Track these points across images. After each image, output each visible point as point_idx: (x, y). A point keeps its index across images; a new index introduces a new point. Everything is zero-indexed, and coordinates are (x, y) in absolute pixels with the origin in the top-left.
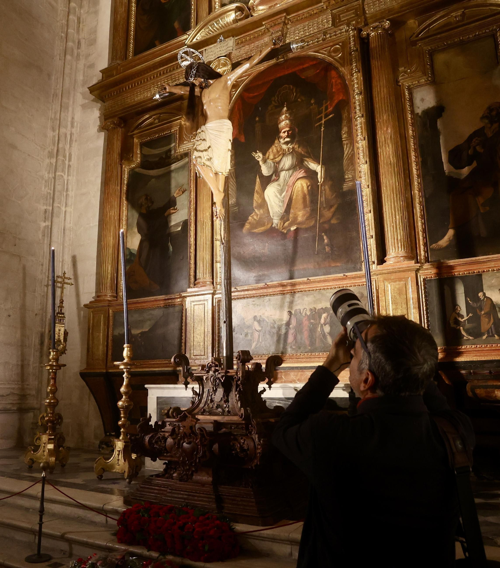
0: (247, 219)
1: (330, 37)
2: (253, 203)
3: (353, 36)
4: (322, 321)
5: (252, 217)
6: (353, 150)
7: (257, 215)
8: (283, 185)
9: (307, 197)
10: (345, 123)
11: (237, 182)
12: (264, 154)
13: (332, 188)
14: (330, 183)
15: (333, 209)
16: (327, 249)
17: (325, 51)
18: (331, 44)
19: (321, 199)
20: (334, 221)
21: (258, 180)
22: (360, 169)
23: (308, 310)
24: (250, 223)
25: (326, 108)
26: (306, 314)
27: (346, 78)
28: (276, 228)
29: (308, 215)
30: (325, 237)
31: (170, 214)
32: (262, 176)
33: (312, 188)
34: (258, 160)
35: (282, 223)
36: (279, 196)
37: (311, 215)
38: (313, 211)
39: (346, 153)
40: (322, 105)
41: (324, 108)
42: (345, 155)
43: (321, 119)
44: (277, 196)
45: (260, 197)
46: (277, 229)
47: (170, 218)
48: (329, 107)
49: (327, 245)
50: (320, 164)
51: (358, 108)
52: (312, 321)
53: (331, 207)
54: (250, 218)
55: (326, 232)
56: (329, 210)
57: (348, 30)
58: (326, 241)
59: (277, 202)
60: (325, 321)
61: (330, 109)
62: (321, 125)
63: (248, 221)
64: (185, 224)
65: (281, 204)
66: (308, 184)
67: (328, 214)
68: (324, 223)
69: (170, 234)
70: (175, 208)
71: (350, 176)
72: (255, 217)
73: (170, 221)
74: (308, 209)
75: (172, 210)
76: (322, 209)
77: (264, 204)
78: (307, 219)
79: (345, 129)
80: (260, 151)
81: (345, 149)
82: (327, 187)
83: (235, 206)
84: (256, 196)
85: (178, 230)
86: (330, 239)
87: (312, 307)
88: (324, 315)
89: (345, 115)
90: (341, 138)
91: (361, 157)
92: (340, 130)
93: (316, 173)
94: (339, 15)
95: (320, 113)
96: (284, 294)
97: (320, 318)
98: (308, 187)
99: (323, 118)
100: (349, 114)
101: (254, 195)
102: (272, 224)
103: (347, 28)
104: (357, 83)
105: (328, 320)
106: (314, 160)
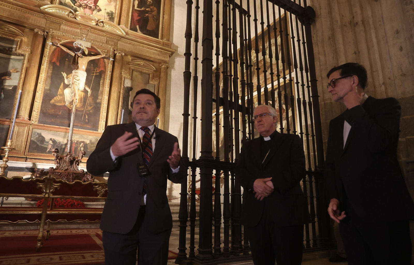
0: (54, 98)
1: (104, 46)
2: (57, 93)
3: (112, 51)
4: (81, 146)
5: (56, 98)
6: (103, 89)
7: (59, 98)
8: (73, 91)
9: (83, 99)
10: (102, 79)
11: (51, 81)
12: (67, 75)
13: (93, 99)
14: (93, 97)
15: (92, 107)
16: (87, 120)
17: (101, 50)
18: (104, 49)
19: (88, 102)
20: (91, 111)
21: (62, 84)
22: (104, 97)
23: (76, 141)
24: (54, 100)
25: (97, 70)
26: (75, 142)
27: (106, 63)
28: (67, 106)
29: (81, 106)
30: (86, 116)
31: (5, 79)
32: (64, 83)
33: (85, 96)
34: (64, 76)
35: (70, 105)
36: (71, 94)
37: (83, 106)
39: (100, 89)
40: (95, 69)
41: (96, 70)
42: (100, 90)
43: (94, 73)
44: (70, 94)
45: (62, 91)
46: (67, 107)
48: (98, 70)
49: (87, 119)
50: (90, 89)
51: (108, 76)
52: (77, 145)
53: (91, 106)
54: (55, 98)
55: (87, 114)
56: (90, 107)
57: (111, 48)
58: (87, 117)
59: (69, 96)
60: (82, 146)
61: (98, 71)
62: (93, 75)
63: (54, 99)
65: (71, 98)
66: (84, 94)
67: (89, 108)
68: (87, 111)
69: (3, 89)
70: (10, 77)
71: (100, 98)
72: (58, 98)
73: (5, 83)
74: (82, 104)
75: (7, 77)
76: (87, 106)
77: (63, 95)
78: (81, 107)
79: (102, 81)
80: (66, 73)
81: (100, 88)
82: (91, 99)
83: (48, 90)
84: (60, 90)
85: (9, 88)
86: (88, 117)
87: (78, 140)
88: (82, 144)
89: (103, 76)
90: (99, 83)
91: (106, 93)
92: (100, 80)
93: (88, 92)
94: (109, 41)
95: (94, 71)
97: (80, 144)
98: (83, 96)
99: (95, 73)
100: (104, 77)
101: (59, 89)
102: (65, 104)
103: (111, 47)
104: (110, 68)
105: (83, 146)
106: (88, 87)
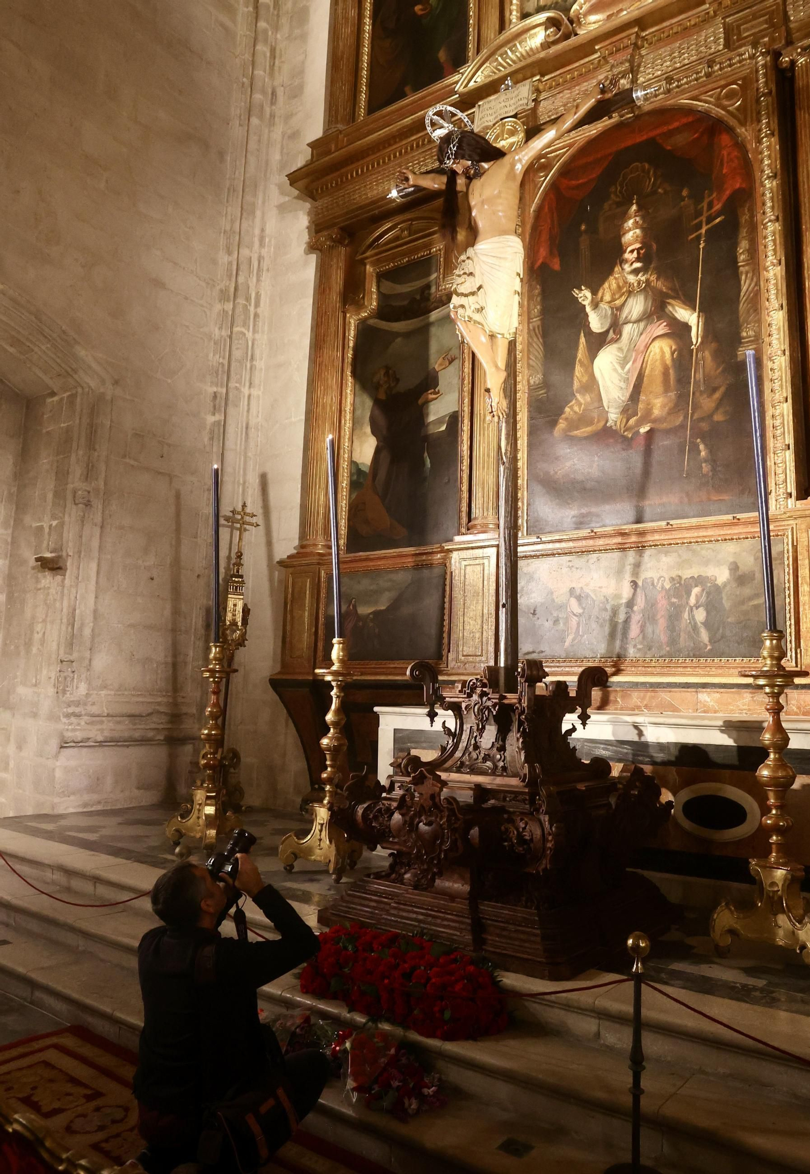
0: (562, 412)
1: (721, 69)
2: (572, 383)
3: (765, 66)
4: (692, 600)
5: (571, 408)
6: (758, 285)
7: (580, 404)
8: (628, 350)
9: (671, 371)
10: (743, 232)
11: (545, 345)
12: (594, 292)
13: (717, 355)
14: (714, 345)
15: (717, 395)
16: (706, 468)
17: (711, 96)
18: (723, 82)
19: (697, 376)
20: (719, 417)
21: (582, 340)
22: (769, 319)
23: (667, 580)
24: (566, 419)
25: (710, 206)
26: (663, 587)
28: (614, 428)
29: (671, 405)
30: (702, 447)
31: (427, 402)
32: (589, 333)
33: (680, 355)
34: (584, 303)
35: (624, 420)
36: (620, 370)
37: (676, 405)
38: (682, 398)
39: (744, 289)
40: (702, 199)
41: (705, 205)
42: (742, 294)
43: (699, 226)
44: (615, 370)
45: (586, 371)
46: (616, 431)
47: (427, 408)
48: (715, 202)
49: (706, 461)
50: (695, 310)
51: (769, 204)
52: (674, 600)
53: (714, 390)
54: (567, 409)
55: (703, 437)
56: (710, 395)
57: (754, 55)
58: (703, 454)
59: (616, 381)
60: (697, 601)
61: (717, 207)
62: (698, 238)
63: (563, 416)
64: (454, 420)
65: (623, 385)
66: (674, 348)
67: (708, 403)
68: (701, 419)
69: (426, 438)
70: (437, 390)
71: (751, 333)
72: (576, 408)
73: (427, 414)
74: (672, 395)
75: (431, 394)
76: (697, 394)
77: (592, 385)
78: (670, 413)
79: (744, 245)
80: (587, 287)
81: (742, 282)
82: (707, 354)
83: (541, 388)
84: (578, 370)
85: (440, 430)
86: (711, 450)
87: (674, 574)
88: (696, 591)
89: (744, 218)
90: (735, 261)
91: (773, 297)
92: (735, 245)
93: (688, 328)
94: (738, 27)
95: (699, 214)
96: (624, 549)
97: (689, 594)
98: (672, 354)
99: (704, 224)
100: (752, 216)
101: (574, 368)
102: (607, 421)
103: (752, 51)
104: (770, 157)
105: (703, 599)
106: (684, 303)
